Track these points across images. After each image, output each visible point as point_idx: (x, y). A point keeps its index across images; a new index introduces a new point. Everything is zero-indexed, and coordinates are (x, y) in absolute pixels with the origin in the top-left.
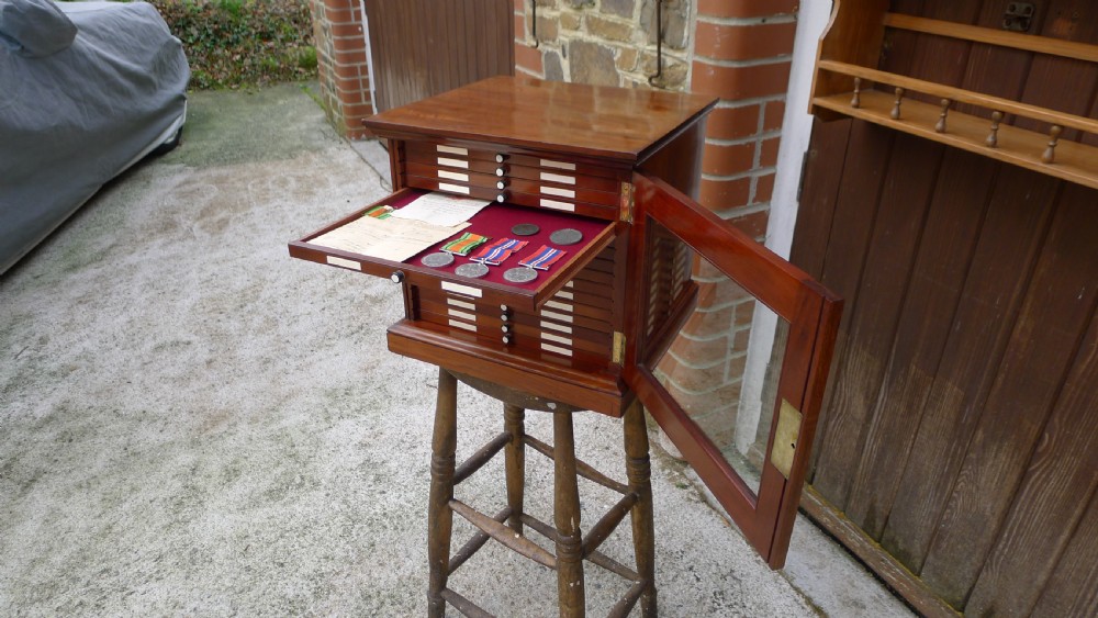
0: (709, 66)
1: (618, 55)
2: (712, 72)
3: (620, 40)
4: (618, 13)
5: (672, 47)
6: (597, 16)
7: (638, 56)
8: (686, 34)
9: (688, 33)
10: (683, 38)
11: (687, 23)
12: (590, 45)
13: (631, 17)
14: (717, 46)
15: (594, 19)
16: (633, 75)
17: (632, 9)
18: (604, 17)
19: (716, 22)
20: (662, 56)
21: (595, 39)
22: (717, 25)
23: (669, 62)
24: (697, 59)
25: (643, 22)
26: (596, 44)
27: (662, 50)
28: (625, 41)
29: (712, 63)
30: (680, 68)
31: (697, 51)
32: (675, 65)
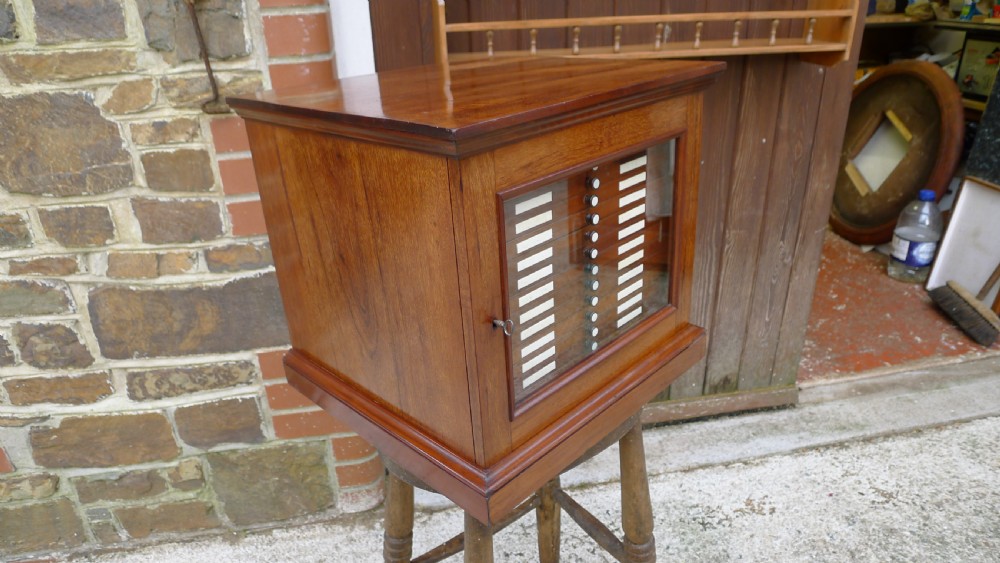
0: (302, 64)
1: (102, 98)
2: (307, 71)
3: (105, 75)
4: (89, 37)
5: (225, 59)
6: (31, 53)
7: (156, 86)
8: (247, 37)
9: (252, 35)
10: (244, 43)
11: (245, 23)
12: (27, 100)
13: (123, 36)
14: (307, 40)
15: (25, 58)
16: (148, 115)
17: (122, 25)
18: (49, 51)
19: (297, 12)
20: (214, 74)
21: (32, 88)
22: (300, 16)
23: (223, 78)
24: (275, 62)
25: (152, 38)
26: (41, 94)
27: (214, 66)
28: (120, 74)
29: (304, 60)
30: (246, 81)
31: (272, 55)
32: (236, 79)
